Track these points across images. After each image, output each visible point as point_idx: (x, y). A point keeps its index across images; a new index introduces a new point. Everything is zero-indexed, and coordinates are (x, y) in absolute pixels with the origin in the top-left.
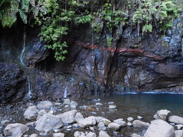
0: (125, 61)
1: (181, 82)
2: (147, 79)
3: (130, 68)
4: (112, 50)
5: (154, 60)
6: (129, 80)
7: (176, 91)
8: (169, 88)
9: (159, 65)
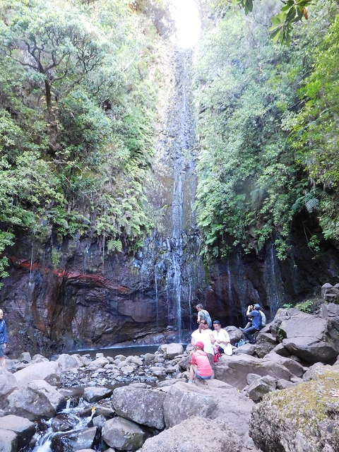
0: (74, 295)
1: (152, 329)
2: (105, 326)
3: (80, 307)
4: (60, 274)
5: (119, 295)
6: (79, 327)
7: (145, 344)
8: (136, 339)
9: (125, 302)
